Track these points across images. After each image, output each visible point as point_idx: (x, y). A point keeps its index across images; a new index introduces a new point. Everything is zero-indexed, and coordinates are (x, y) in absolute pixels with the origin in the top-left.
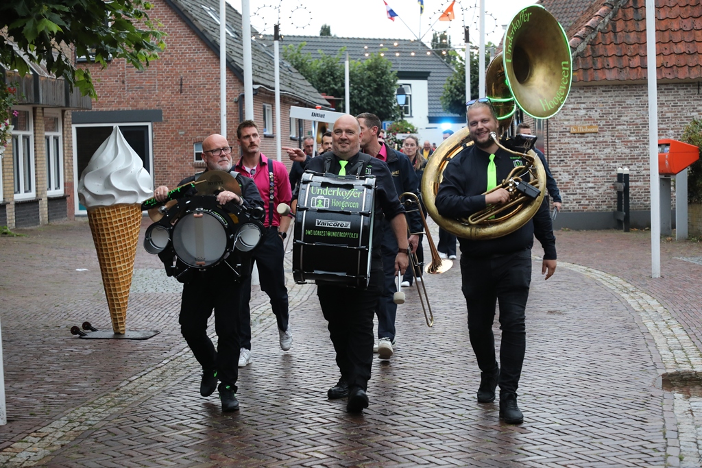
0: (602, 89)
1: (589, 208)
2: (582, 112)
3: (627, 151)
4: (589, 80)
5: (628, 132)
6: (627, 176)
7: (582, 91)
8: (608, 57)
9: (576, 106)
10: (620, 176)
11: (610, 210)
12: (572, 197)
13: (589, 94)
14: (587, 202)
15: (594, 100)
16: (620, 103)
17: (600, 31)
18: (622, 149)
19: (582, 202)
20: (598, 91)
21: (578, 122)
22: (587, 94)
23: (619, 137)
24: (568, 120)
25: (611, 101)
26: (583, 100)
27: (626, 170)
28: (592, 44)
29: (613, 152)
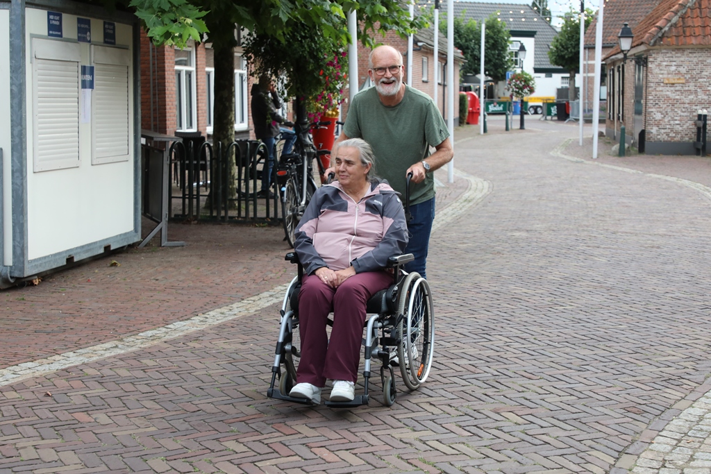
0: (689, 51)
1: (676, 139)
2: (673, 68)
3: (706, 97)
4: (680, 44)
5: (707, 84)
6: (705, 116)
7: (674, 53)
8: (694, 27)
9: (668, 63)
10: (700, 116)
11: (691, 141)
12: (663, 131)
13: (679, 55)
14: (674, 135)
15: (682, 59)
16: (702, 62)
17: (689, 7)
18: (702, 96)
19: (670, 135)
20: (685, 53)
21: (670, 76)
22: (677, 55)
23: (700, 87)
24: (662, 74)
25: (695, 60)
26: (674, 59)
27: (705, 112)
28: (683, 17)
29: (695, 98)
